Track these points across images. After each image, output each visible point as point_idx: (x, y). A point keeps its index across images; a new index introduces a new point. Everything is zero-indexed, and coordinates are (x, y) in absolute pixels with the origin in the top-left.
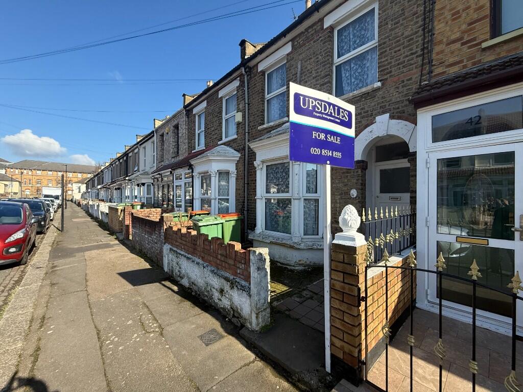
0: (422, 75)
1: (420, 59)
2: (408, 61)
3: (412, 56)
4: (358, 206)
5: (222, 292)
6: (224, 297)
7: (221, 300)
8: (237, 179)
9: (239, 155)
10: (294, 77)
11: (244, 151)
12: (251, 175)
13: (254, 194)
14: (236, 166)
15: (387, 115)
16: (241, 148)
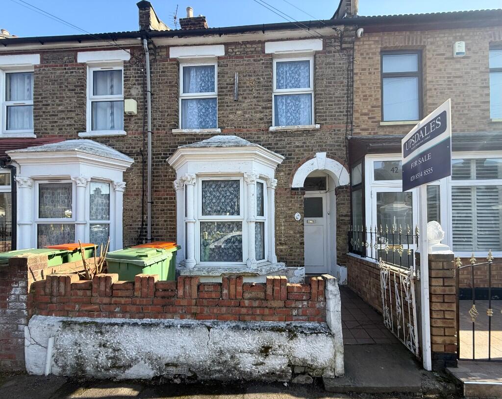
0: (347, 130)
1: (345, 118)
2: (338, 116)
3: (340, 114)
4: (301, 228)
5: (265, 351)
6: (271, 357)
7: (262, 364)
8: (126, 195)
9: (132, 161)
10: (229, 86)
11: (141, 157)
12: (156, 191)
13: (163, 217)
14: (124, 176)
15: (325, 154)
16: (134, 151)
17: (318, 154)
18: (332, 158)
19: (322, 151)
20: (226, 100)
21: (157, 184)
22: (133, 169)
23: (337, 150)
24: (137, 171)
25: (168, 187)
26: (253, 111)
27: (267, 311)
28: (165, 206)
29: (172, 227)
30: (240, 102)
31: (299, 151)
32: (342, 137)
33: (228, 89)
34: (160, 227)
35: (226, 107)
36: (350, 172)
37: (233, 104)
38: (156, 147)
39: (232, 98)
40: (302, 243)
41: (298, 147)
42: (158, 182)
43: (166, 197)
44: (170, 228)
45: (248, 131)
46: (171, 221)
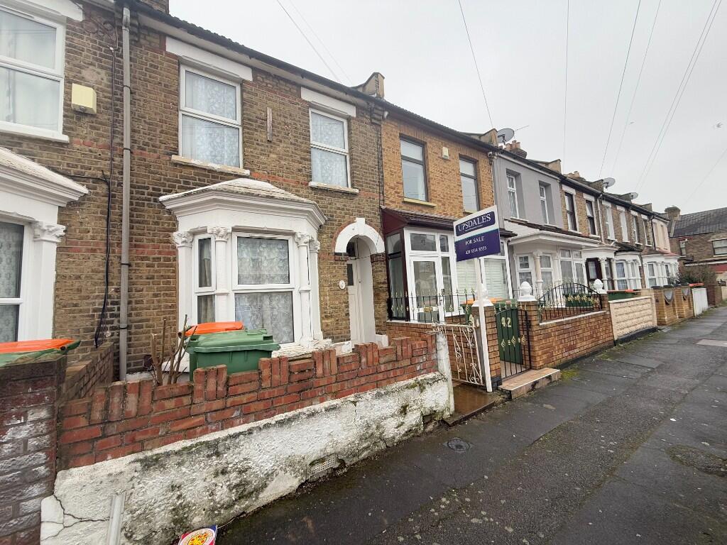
0: (380, 200)
1: (378, 188)
3: (373, 183)
4: (346, 297)
5: (404, 410)
6: (409, 414)
7: (403, 423)
8: (63, 250)
9: (84, 190)
10: (259, 121)
11: (105, 186)
12: (136, 246)
13: (151, 288)
14: (60, 215)
15: (363, 219)
16: (87, 173)
17: (357, 219)
18: (370, 225)
19: (361, 216)
20: (255, 136)
21: (140, 235)
22: (83, 204)
23: (373, 217)
24: (93, 209)
25: (161, 241)
26: (290, 159)
27: (398, 372)
28: (156, 271)
29: (170, 304)
30: (274, 144)
31: (341, 213)
32: (377, 206)
33: (258, 124)
34: (145, 305)
35: (255, 146)
36: (385, 240)
37: (266, 144)
38: (138, 175)
39: (264, 136)
40: (348, 314)
41: (339, 208)
42: (140, 231)
43: (157, 256)
44: (166, 307)
45: (284, 180)
46: (167, 294)
